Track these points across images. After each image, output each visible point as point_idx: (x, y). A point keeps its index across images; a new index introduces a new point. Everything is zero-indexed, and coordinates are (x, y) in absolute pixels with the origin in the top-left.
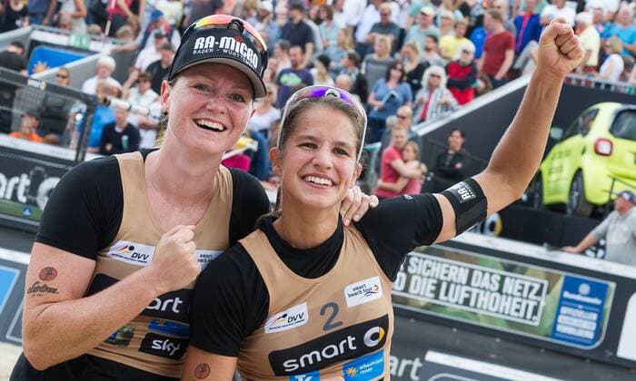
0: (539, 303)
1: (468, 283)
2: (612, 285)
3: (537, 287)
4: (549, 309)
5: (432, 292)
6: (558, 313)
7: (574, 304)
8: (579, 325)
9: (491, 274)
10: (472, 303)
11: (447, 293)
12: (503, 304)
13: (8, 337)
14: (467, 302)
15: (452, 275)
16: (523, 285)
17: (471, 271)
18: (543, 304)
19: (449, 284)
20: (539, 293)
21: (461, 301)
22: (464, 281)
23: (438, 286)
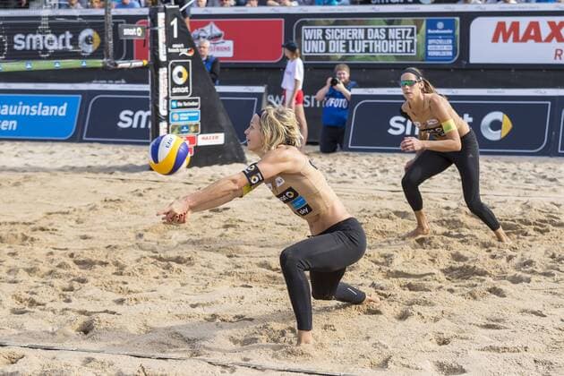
0: (413, 40)
1: (366, 38)
2: (458, 19)
3: (410, 30)
4: (420, 43)
5: (343, 48)
6: (427, 44)
7: (435, 36)
8: (442, 49)
9: (379, 29)
10: (371, 50)
11: (353, 48)
12: (391, 46)
13: (84, 138)
14: (367, 50)
15: (354, 34)
16: (401, 32)
17: (366, 29)
18: (416, 40)
19: (353, 41)
20: (412, 34)
21: (363, 50)
22: (363, 38)
23: (347, 44)
